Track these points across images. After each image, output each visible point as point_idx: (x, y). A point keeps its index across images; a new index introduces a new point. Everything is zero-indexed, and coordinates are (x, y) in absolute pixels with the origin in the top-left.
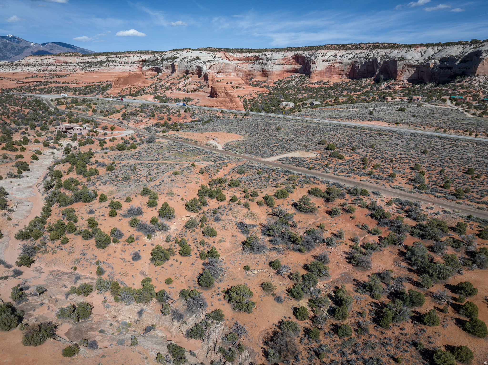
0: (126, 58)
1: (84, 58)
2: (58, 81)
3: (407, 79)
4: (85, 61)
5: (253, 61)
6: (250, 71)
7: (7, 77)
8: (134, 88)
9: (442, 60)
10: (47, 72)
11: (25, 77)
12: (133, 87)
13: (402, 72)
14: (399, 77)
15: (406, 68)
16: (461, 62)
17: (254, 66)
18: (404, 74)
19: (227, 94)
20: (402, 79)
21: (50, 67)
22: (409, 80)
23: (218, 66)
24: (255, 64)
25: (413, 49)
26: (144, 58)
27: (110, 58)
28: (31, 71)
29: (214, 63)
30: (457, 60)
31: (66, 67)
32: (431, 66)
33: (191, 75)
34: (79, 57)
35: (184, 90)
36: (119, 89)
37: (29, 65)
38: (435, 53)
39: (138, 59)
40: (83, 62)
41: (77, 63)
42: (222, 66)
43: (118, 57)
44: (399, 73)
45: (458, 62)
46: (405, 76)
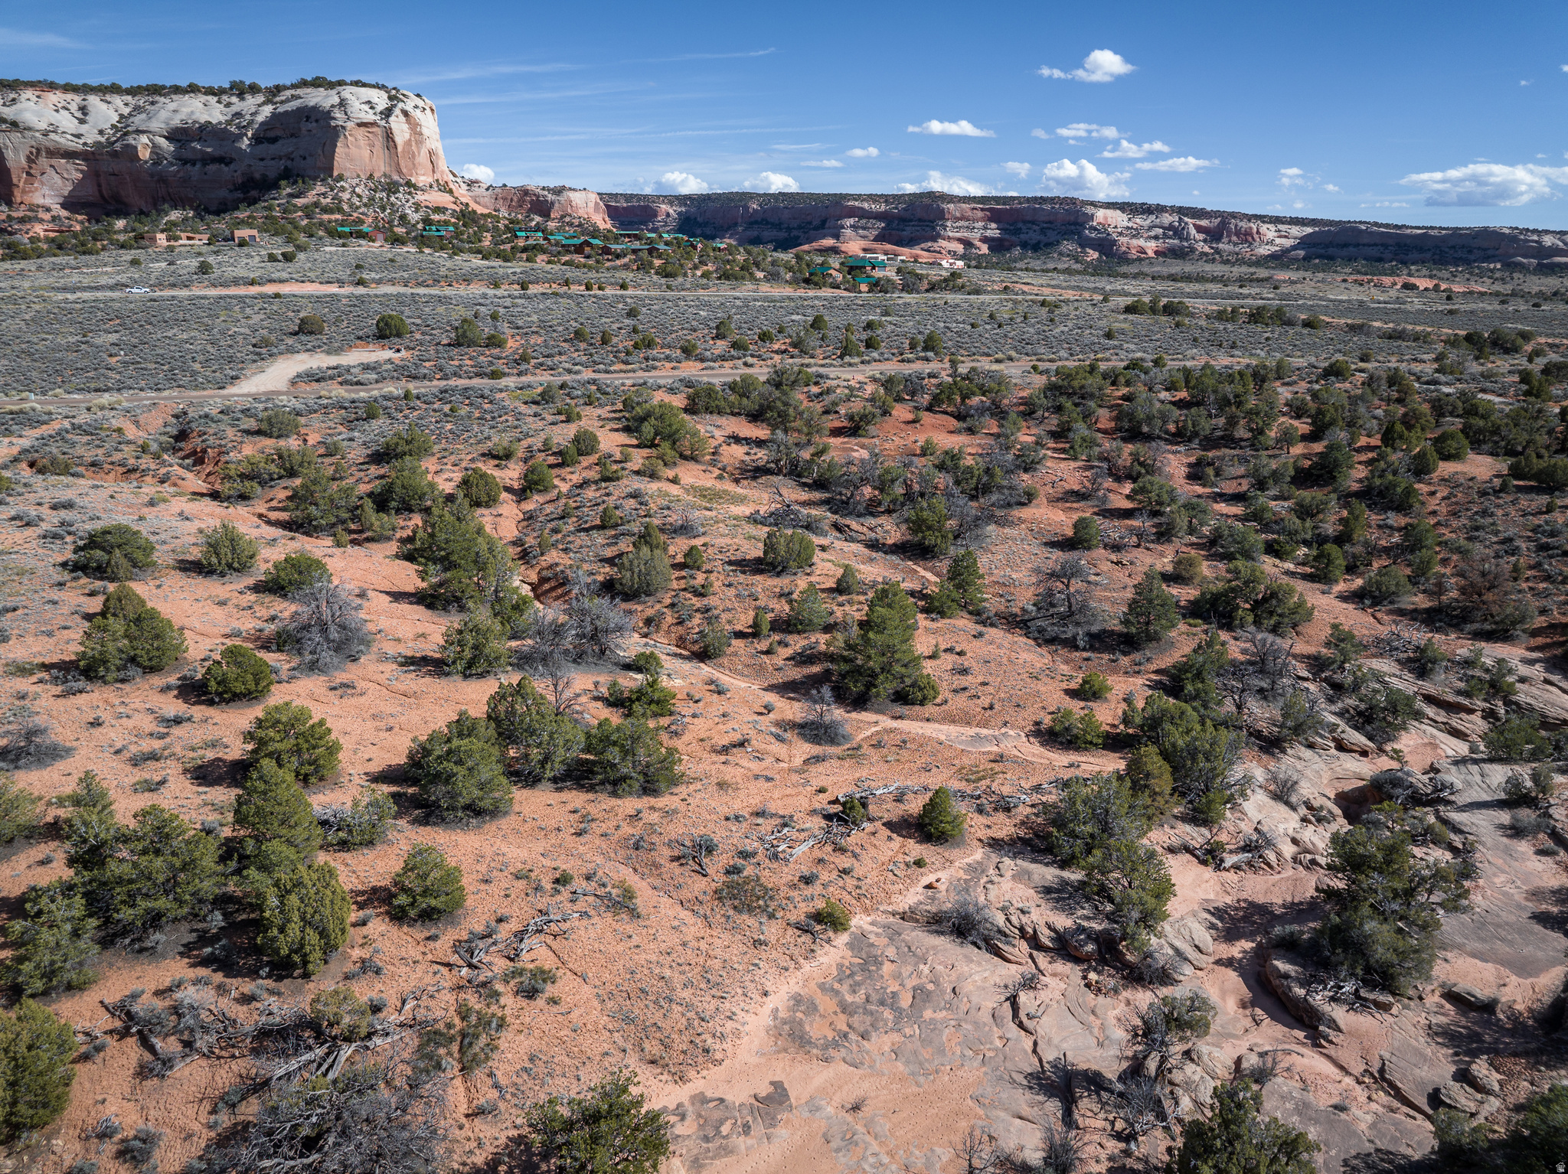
3: (61, 200)
9: (178, 135)
13: (28, 174)
14: (24, 192)
15: (43, 161)
16: (257, 139)
18: (43, 183)
20: (40, 201)
22: (71, 204)
25: (29, 93)
30: (240, 137)
32: (145, 154)
38: (122, 116)
44: (18, 178)
45: (247, 142)
46: (46, 190)
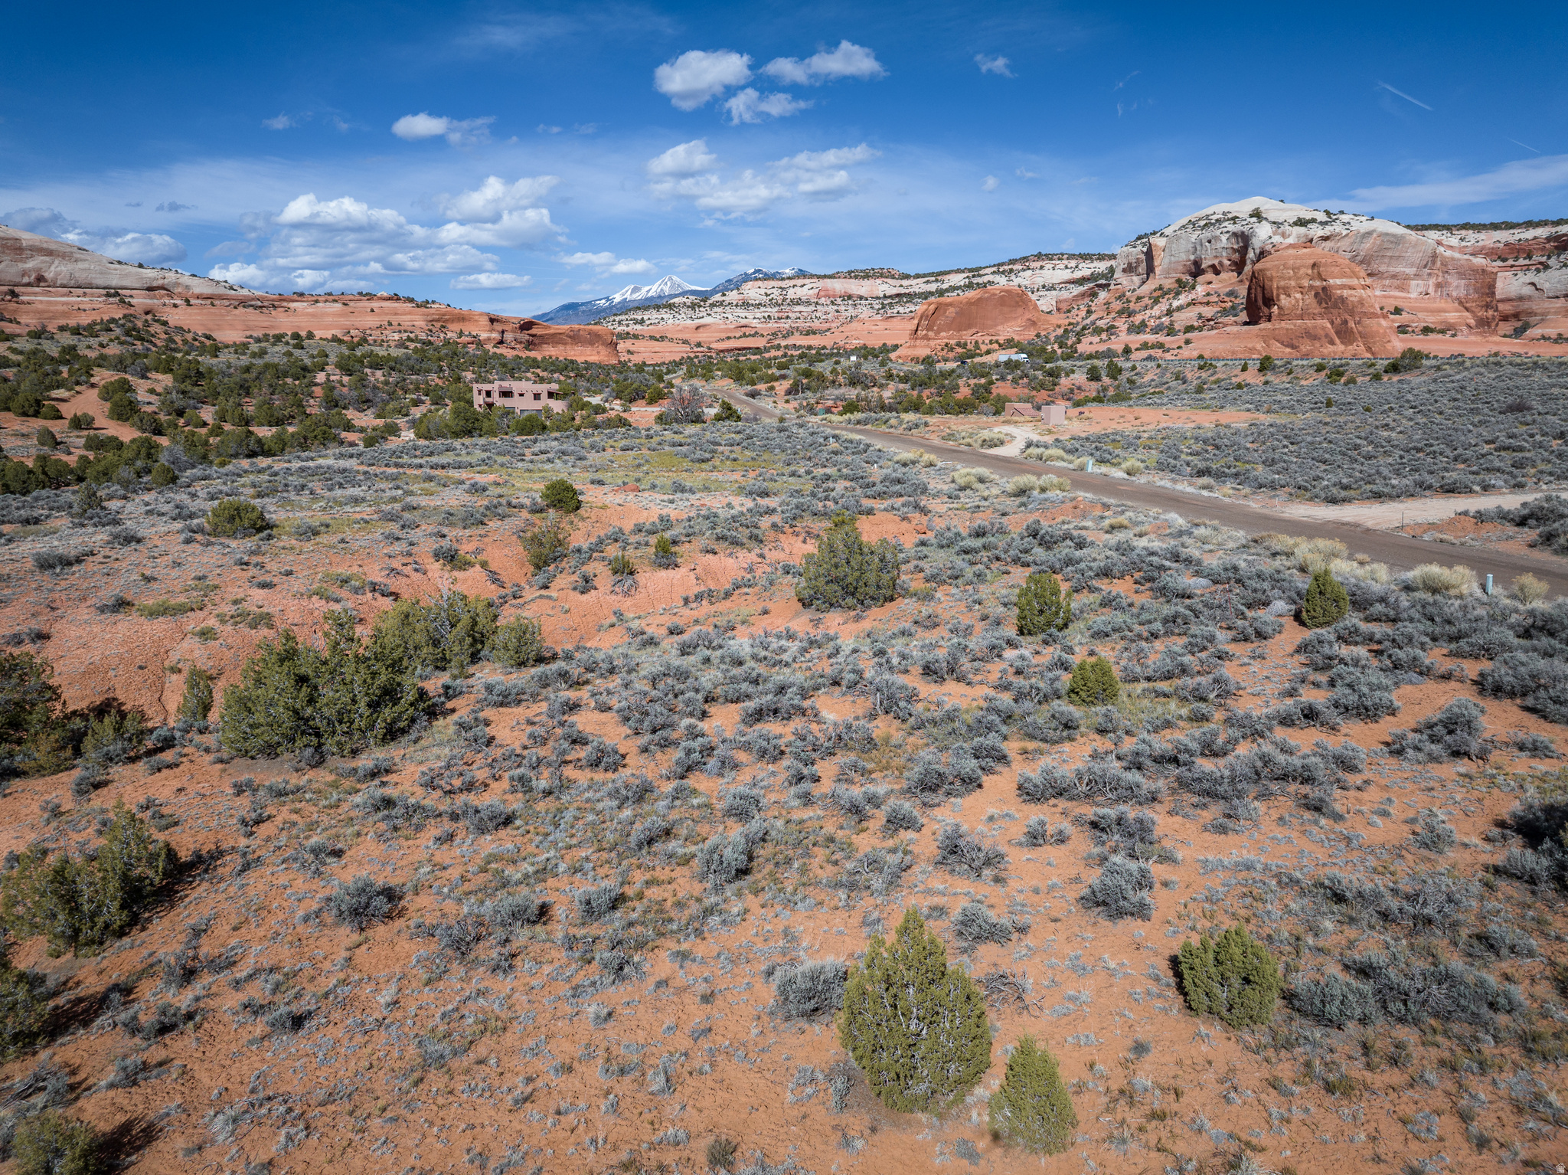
0: (1029, 272)
1: (905, 282)
2: (798, 343)
4: (902, 291)
5: (1536, 258)
6: (1521, 299)
7: (680, 336)
8: (991, 342)
10: (785, 325)
11: (724, 336)
12: (987, 339)
17: (1541, 279)
19: (1324, 296)
21: (798, 308)
23: (1344, 244)
24: (1546, 267)
26: (1087, 273)
27: (980, 276)
28: (744, 322)
29: (1328, 230)
31: (843, 308)
33: (1210, 276)
34: (889, 281)
35: (1156, 330)
36: (932, 343)
37: (745, 304)
39: (1067, 275)
40: (898, 295)
41: (878, 298)
42: (1367, 245)
43: (1003, 272)
